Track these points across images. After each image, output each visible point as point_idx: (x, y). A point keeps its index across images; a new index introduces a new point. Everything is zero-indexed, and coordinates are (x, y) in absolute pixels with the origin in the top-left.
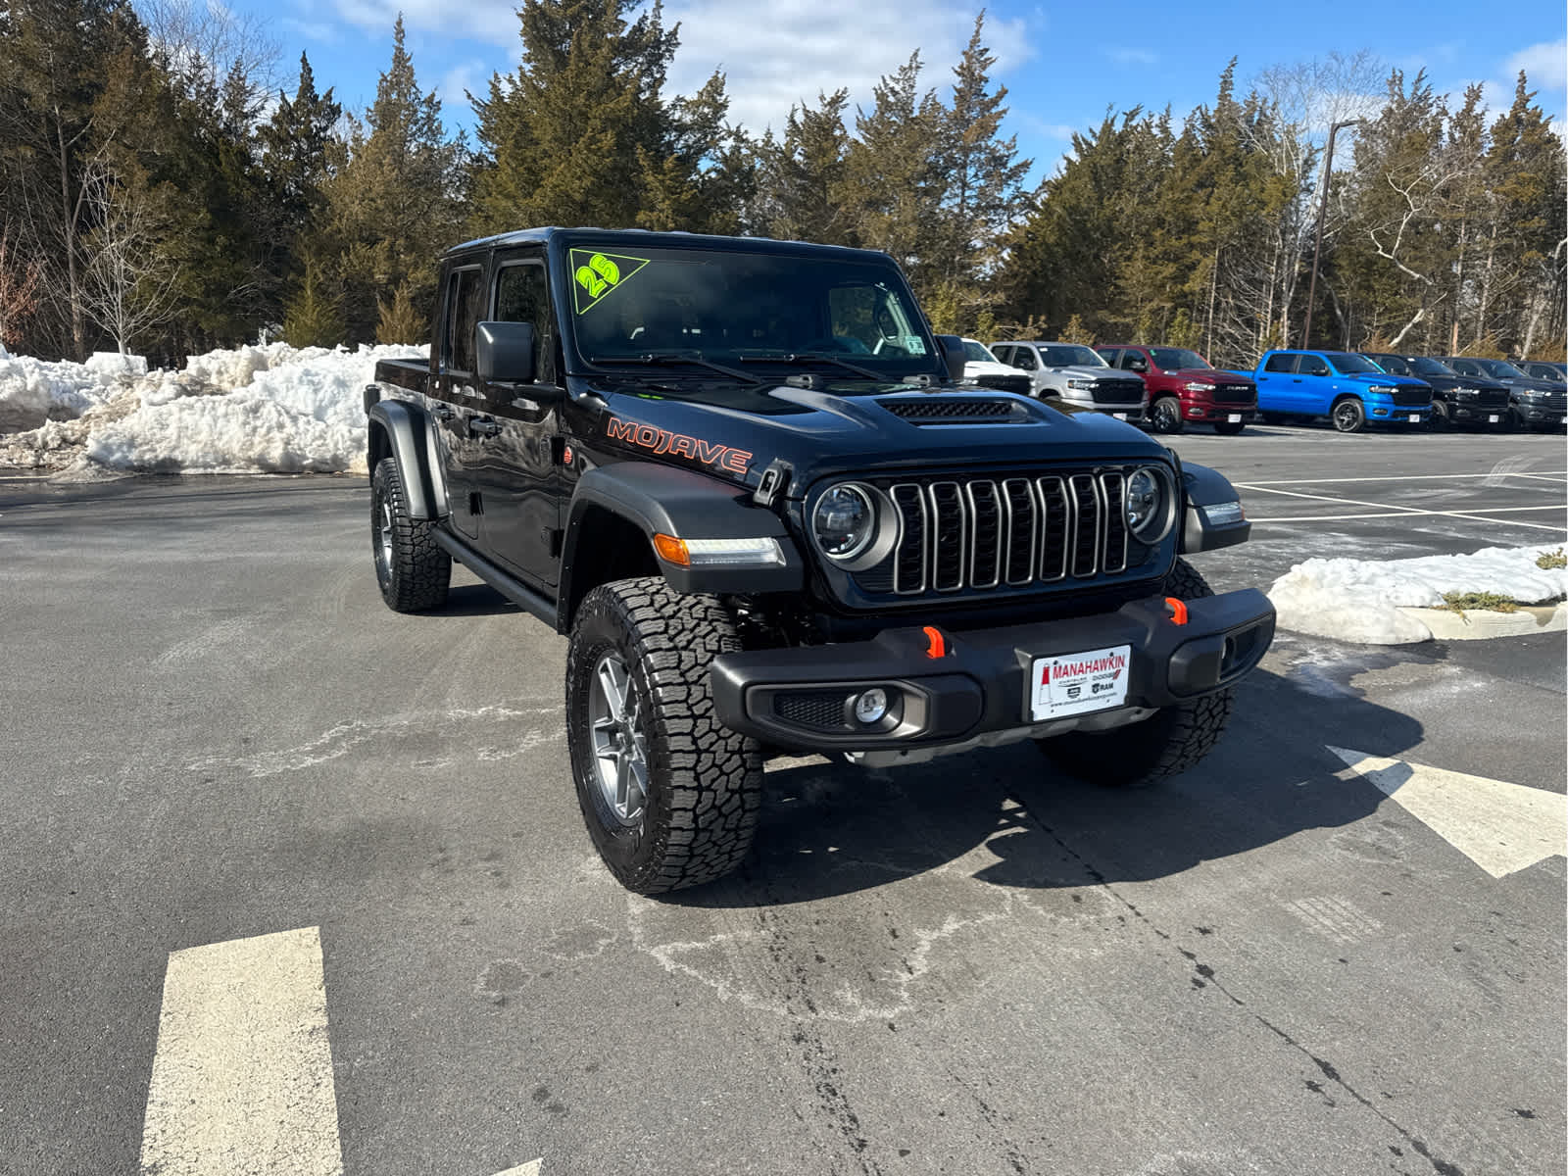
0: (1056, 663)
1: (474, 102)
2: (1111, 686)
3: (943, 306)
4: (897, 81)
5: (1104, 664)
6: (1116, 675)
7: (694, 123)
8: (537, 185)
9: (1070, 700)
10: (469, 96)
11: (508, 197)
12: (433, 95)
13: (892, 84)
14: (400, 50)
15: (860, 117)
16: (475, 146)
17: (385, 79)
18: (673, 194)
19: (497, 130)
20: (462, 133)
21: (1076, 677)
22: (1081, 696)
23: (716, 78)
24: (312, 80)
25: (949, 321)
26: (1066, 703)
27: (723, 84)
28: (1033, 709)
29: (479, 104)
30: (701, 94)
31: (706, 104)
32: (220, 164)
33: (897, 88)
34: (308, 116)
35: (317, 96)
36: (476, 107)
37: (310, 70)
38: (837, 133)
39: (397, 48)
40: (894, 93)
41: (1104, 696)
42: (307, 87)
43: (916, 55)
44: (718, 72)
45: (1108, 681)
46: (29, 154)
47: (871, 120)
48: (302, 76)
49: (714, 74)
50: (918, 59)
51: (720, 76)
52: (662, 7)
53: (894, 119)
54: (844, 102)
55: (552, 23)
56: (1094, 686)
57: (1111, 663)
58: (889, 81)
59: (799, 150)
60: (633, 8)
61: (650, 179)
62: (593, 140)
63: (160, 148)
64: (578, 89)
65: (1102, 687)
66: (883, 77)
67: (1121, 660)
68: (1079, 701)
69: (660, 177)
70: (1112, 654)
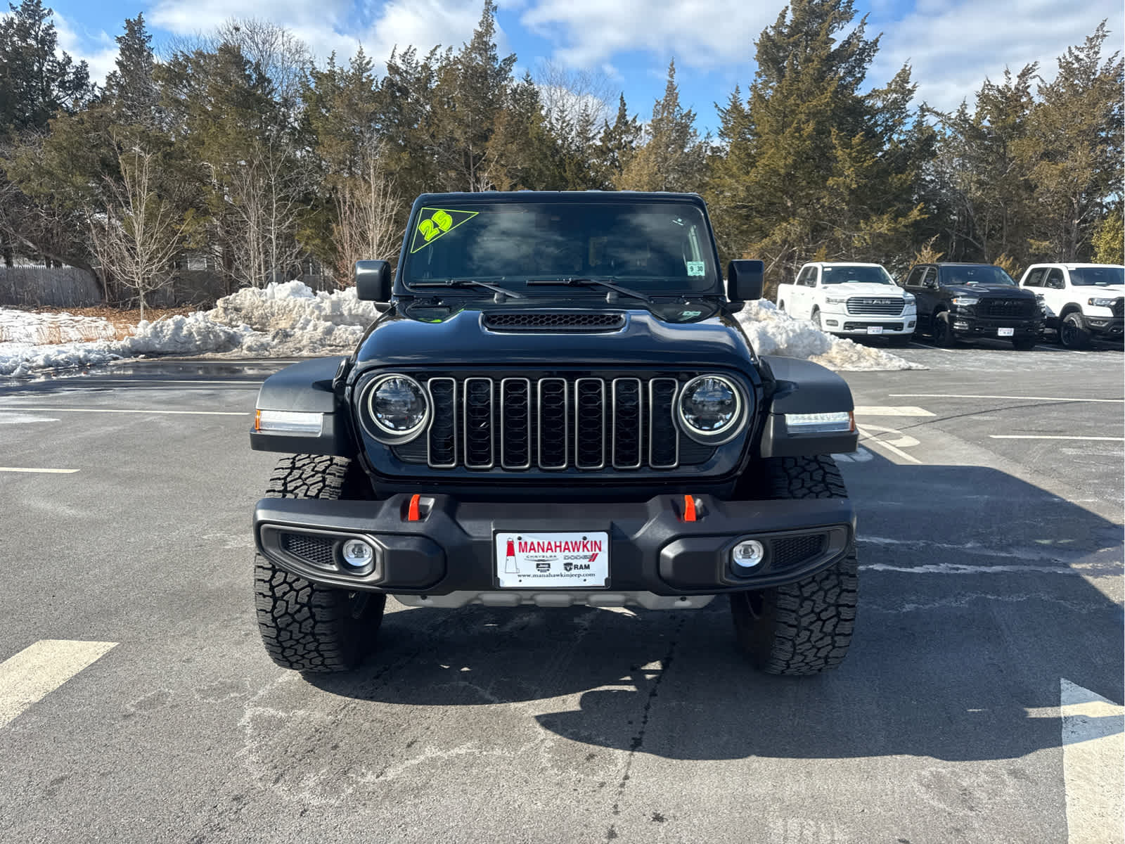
0: (520, 538)
1: (719, 110)
2: (587, 567)
3: (1109, 237)
4: (1081, 50)
5: (576, 546)
6: (593, 558)
7: (884, 107)
8: (753, 165)
9: (539, 573)
10: (716, 106)
11: (732, 176)
12: (690, 111)
13: (1077, 53)
14: (671, 83)
15: (1042, 85)
16: (716, 142)
17: (658, 103)
18: (857, 162)
19: (733, 129)
20: (709, 134)
21: (545, 554)
22: (552, 571)
23: (904, 71)
24: (625, 110)
25: (1112, 249)
26: (534, 576)
27: (909, 74)
28: (499, 576)
29: (722, 111)
30: (890, 85)
31: (895, 91)
32: (565, 172)
33: (1082, 56)
34: (621, 134)
35: (627, 122)
36: (720, 114)
37: (625, 104)
38: (1024, 100)
39: (670, 82)
40: (1077, 59)
41: (579, 575)
42: (622, 116)
43: (1103, 24)
44: (906, 66)
45: (586, 562)
46: (453, 174)
47: (1051, 86)
48: (620, 109)
49: (902, 67)
50: (1105, 29)
51: (907, 68)
52: (865, 24)
53: (1076, 82)
54: (1034, 74)
55: (779, 48)
56: (565, 564)
57: (585, 546)
58: (1073, 50)
59: (988, 118)
60: (843, 27)
61: (840, 153)
62: (798, 130)
63: (521, 165)
64: (790, 93)
65: (576, 567)
66: (1070, 48)
67: (596, 545)
68: (550, 575)
69: (848, 151)
70: (585, 538)
